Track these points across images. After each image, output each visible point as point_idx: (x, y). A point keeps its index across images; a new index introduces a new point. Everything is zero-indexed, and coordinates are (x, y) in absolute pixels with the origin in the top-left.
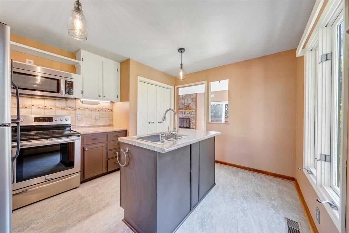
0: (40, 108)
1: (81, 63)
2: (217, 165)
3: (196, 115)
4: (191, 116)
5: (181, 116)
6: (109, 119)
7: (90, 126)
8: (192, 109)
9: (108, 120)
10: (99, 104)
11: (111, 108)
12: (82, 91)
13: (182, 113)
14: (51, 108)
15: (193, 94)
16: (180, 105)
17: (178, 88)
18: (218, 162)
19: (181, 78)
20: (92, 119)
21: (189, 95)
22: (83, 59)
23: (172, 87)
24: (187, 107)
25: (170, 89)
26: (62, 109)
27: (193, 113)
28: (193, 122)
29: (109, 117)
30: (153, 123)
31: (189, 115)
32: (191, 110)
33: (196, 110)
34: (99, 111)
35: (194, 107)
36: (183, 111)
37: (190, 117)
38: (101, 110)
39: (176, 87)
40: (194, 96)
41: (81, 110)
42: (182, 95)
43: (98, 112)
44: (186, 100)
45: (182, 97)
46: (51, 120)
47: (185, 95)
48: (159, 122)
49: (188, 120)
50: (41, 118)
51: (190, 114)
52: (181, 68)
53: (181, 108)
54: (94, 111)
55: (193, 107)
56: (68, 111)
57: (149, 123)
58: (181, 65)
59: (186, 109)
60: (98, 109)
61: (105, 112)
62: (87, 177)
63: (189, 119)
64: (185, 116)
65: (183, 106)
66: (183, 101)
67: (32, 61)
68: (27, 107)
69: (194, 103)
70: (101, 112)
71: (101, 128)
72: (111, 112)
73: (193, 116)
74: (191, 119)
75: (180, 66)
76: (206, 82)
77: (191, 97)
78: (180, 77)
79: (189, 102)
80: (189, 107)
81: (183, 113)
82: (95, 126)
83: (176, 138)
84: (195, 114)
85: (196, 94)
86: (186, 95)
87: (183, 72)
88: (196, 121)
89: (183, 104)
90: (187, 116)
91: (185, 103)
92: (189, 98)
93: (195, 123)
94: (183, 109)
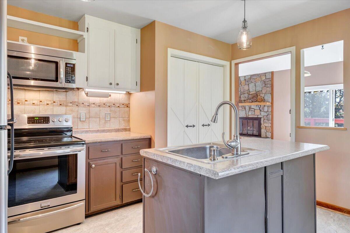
0: (34, 104)
1: (85, 34)
2: (319, 210)
3: (272, 111)
4: (262, 113)
5: (242, 114)
6: (124, 120)
7: (98, 131)
8: (263, 100)
9: (123, 122)
10: (110, 96)
11: (127, 102)
12: (87, 78)
13: (245, 108)
14: (48, 104)
15: (265, 73)
16: (241, 94)
17: (237, 64)
18: (321, 204)
19: (245, 45)
20: (101, 120)
21: (259, 75)
22: (87, 28)
23: (227, 64)
24: (255, 98)
25: (223, 66)
26: (60, 105)
27: (266, 109)
28: (266, 125)
29: (123, 117)
30: (194, 126)
31: (257, 112)
32: (262, 104)
33: (272, 103)
34: (109, 106)
35: (268, 97)
36: (247, 105)
37: (259, 116)
38: (113, 105)
39: (234, 62)
40: (269, 76)
41: (85, 106)
42: (245, 76)
43: (108, 109)
44: (252, 85)
45: (245, 80)
46: (47, 121)
47: (250, 77)
48: (203, 125)
49: (256, 122)
50: (35, 118)
51: (260, 111)
52: (245, 27)
53: (242, 99)
54: (103, 107)
55: (266, 98)
56: (68, 108)
57: (187, 126)
58: (245, 21)
59: (252, 102)
60: (108, 105)
61: (118, 109)
62: (93, 209)
63: (259, 119)
64: (250, 113)
65: (246, 95)
66: (246, 88)
67: (26, 39)
68: (19, 103)
69: (269, 89)
70: (113, 109)
71: (113, 133)
72: (127, 109)
73: (266, 114)
74: (262, 119)
75: (241, 24)
76: (293, 49)
77: (261, 78)
78: (241, 44)
79: (259, 89)
80: (259, 97)
81: (247, 108)
82: (103, 131)
83: (237, 154)
84: (270, 111)
85: (272, 73)
86: (252, 76)
87: (247, 34)
88: (272, 124)
89: (246, 92)
90: (253, 114)
91: (251, 90)
92: (259, 80)
93: (271, 127)
94: (246, 101)
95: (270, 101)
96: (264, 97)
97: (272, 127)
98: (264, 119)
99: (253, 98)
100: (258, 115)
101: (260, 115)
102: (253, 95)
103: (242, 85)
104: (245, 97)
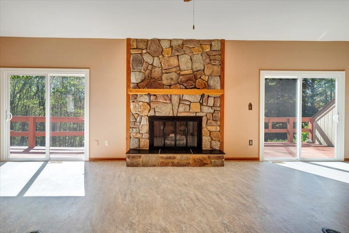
3: (222, 106)
5: (165, 110)
8: (207, 86)
13: (171, 100)
15: (211, 41)
16: (162, 73)
21: (199, 43)
27: (211, 102)
28: (212, 129)
31: (196, 107)
32: (206, 92)
33: (222, 93)
35: (215, 82)
36: (175, 92)
37: (199, 115)
40: (216, 46)
42: (171, 41)
44: (184, 59)
45: (171, 47)
47: (181, 42)
49: (193, 124)
51: (202, 105)
53: (165, 82)
55: (211, 83)
59: (186, 88)
63: (199, 119)
65: (174, 76)
66: (174, 61)
69: (217, 69)
73: (211, 110)
74: (204, 120)
77: (203, 49)
79: (198, 65)
80: (198, 80)
81: (175, 99)
84: (218, 105)
85: (223, 42)
86: (184, 41)
88: (222, 126)
89: (174, 70)
90: (188, 110)
91: (182, 67)
92: (199, 51)
93: (219, 131)
94: (172, 87)
95: (218, 88)
96: (207, 82)
97: (222, 131)
98: (208, 120)
99: (186, 81)
100: (196, 113)
101: (201, 111)
102: (187, 76)
103: (164, 56)
104: (172, 79)
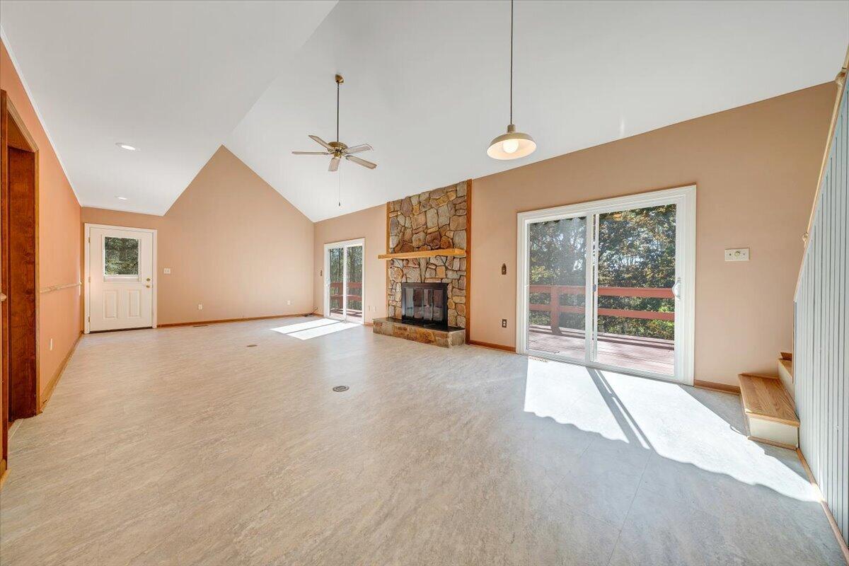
3: (468, 270)
4: (450, 273)
5: (414, 277)
13: (419, 264)
15: (456, 186)
16: (413, 234)
21: (444, 191)
24: (438, 241)
27: (456, 265)
28: (457, 300)
31: (441, 272)
32: (450, 253)
33: (468, 252)
35: (460, 239)
36: (423, 255)
37: (444, 281)
40: (462, 191)
42: (419, 196)
44: (431, 213)
45: (420, 203)
47: (428, 195)
49: (439, 293)
51: (447, 268)
53: (414, 244)
55: (457, 240)
59: (432, 249)
63: (443, 287)
64: (428, 275)
65: (422, 235)
66: (421, 219)
69: (462, 220)
73: (456, 276)
74: (450, 287)
77: (448, 197)
79: (443, 221)
80: (444, 238)
81: (423, 263)
84: (464, 268)
85: (469, 183)
86: (430, 193)
88: (468, 297)
89: (421, 229)
90: (433, 276)
91: (429, 224)
92: (444, 202)
93: (465, 304)
94: (420, 249)
95: (464, 246)
96: (452, 239)
97: (468, 304)
98: (453, 287)
99: (432, 241)
100: (442, 279)
101: (446, 278)
102: (434, 235)
103: (414, 215)
104: (420, 239)
